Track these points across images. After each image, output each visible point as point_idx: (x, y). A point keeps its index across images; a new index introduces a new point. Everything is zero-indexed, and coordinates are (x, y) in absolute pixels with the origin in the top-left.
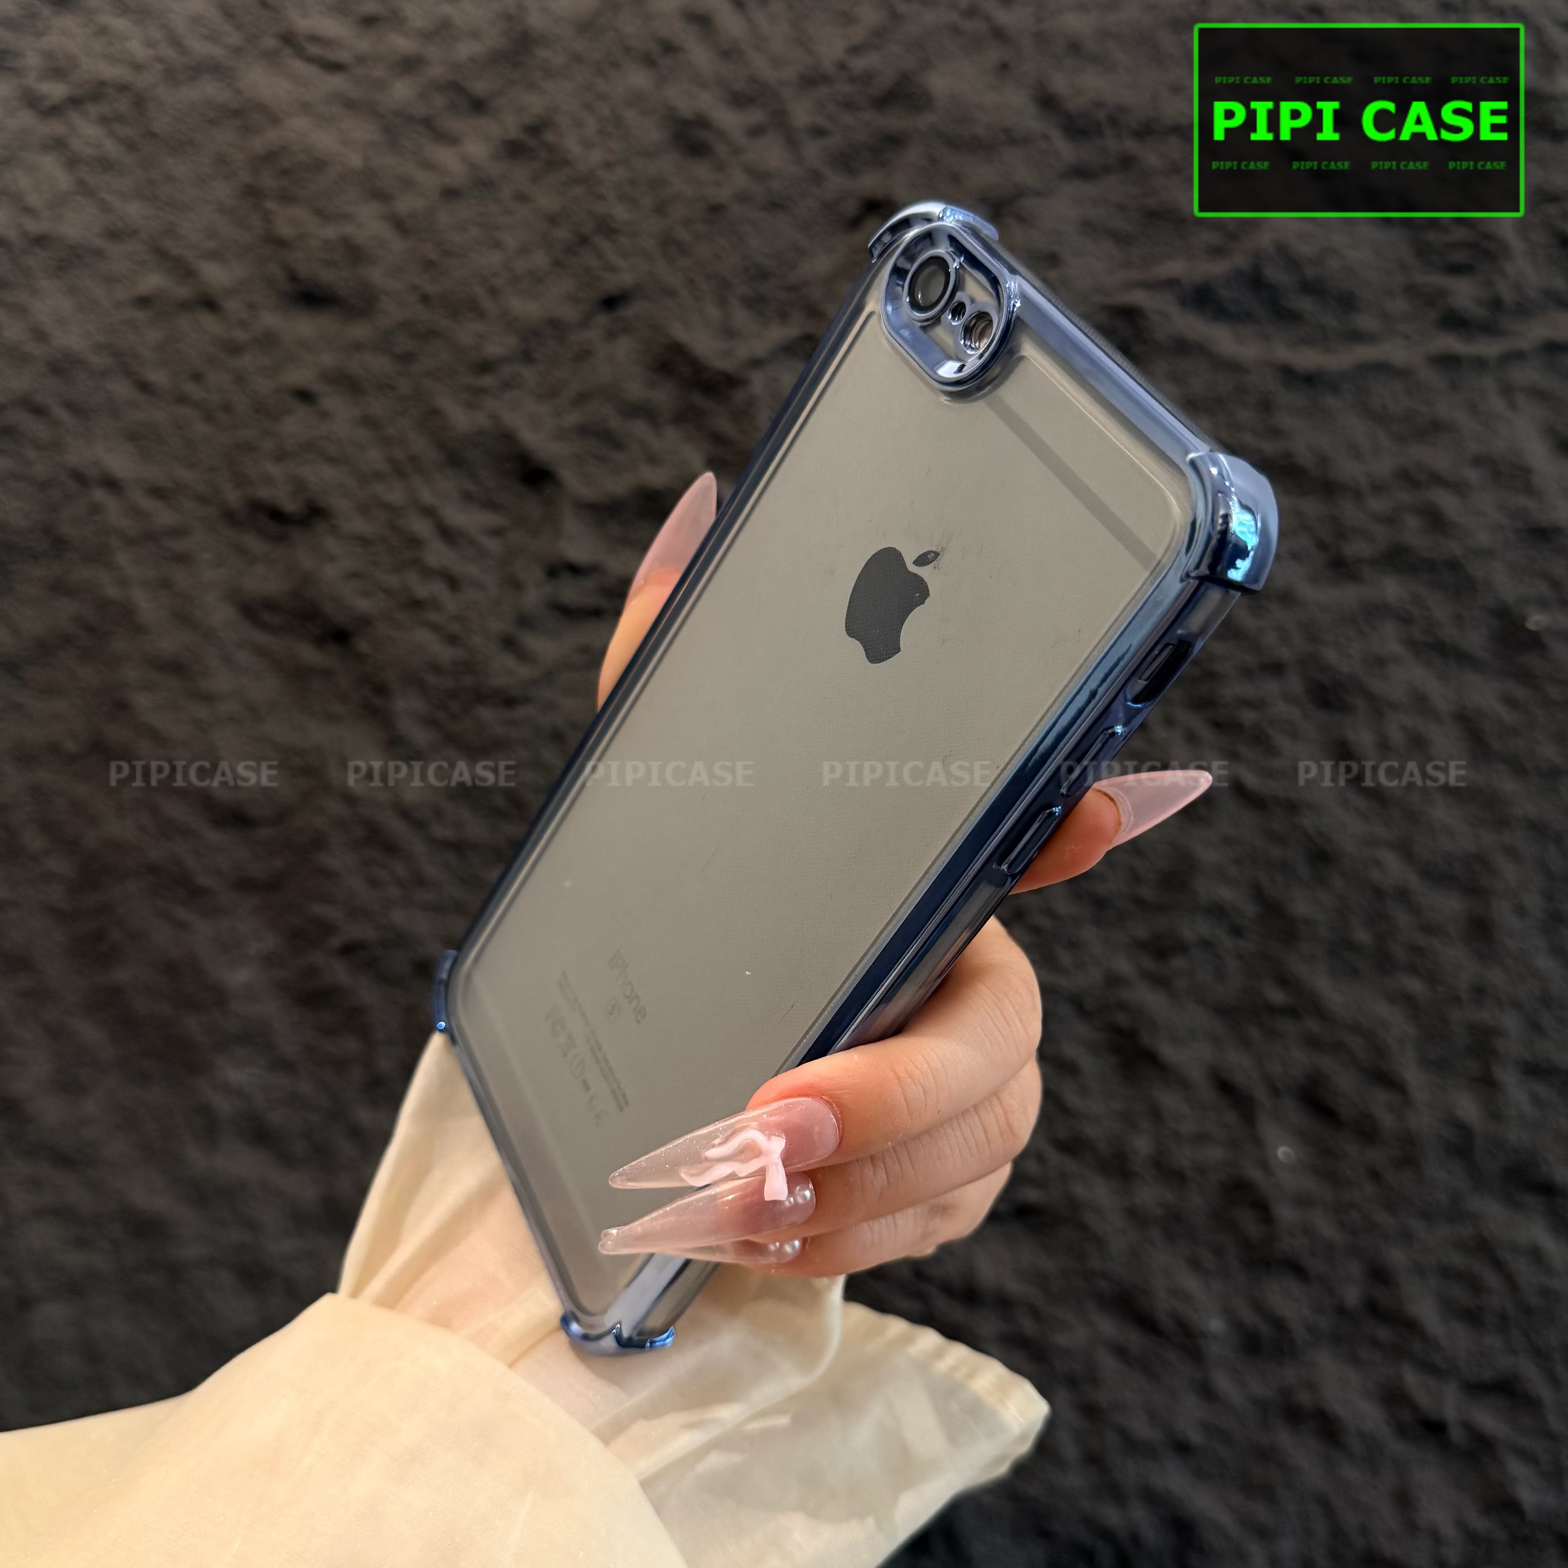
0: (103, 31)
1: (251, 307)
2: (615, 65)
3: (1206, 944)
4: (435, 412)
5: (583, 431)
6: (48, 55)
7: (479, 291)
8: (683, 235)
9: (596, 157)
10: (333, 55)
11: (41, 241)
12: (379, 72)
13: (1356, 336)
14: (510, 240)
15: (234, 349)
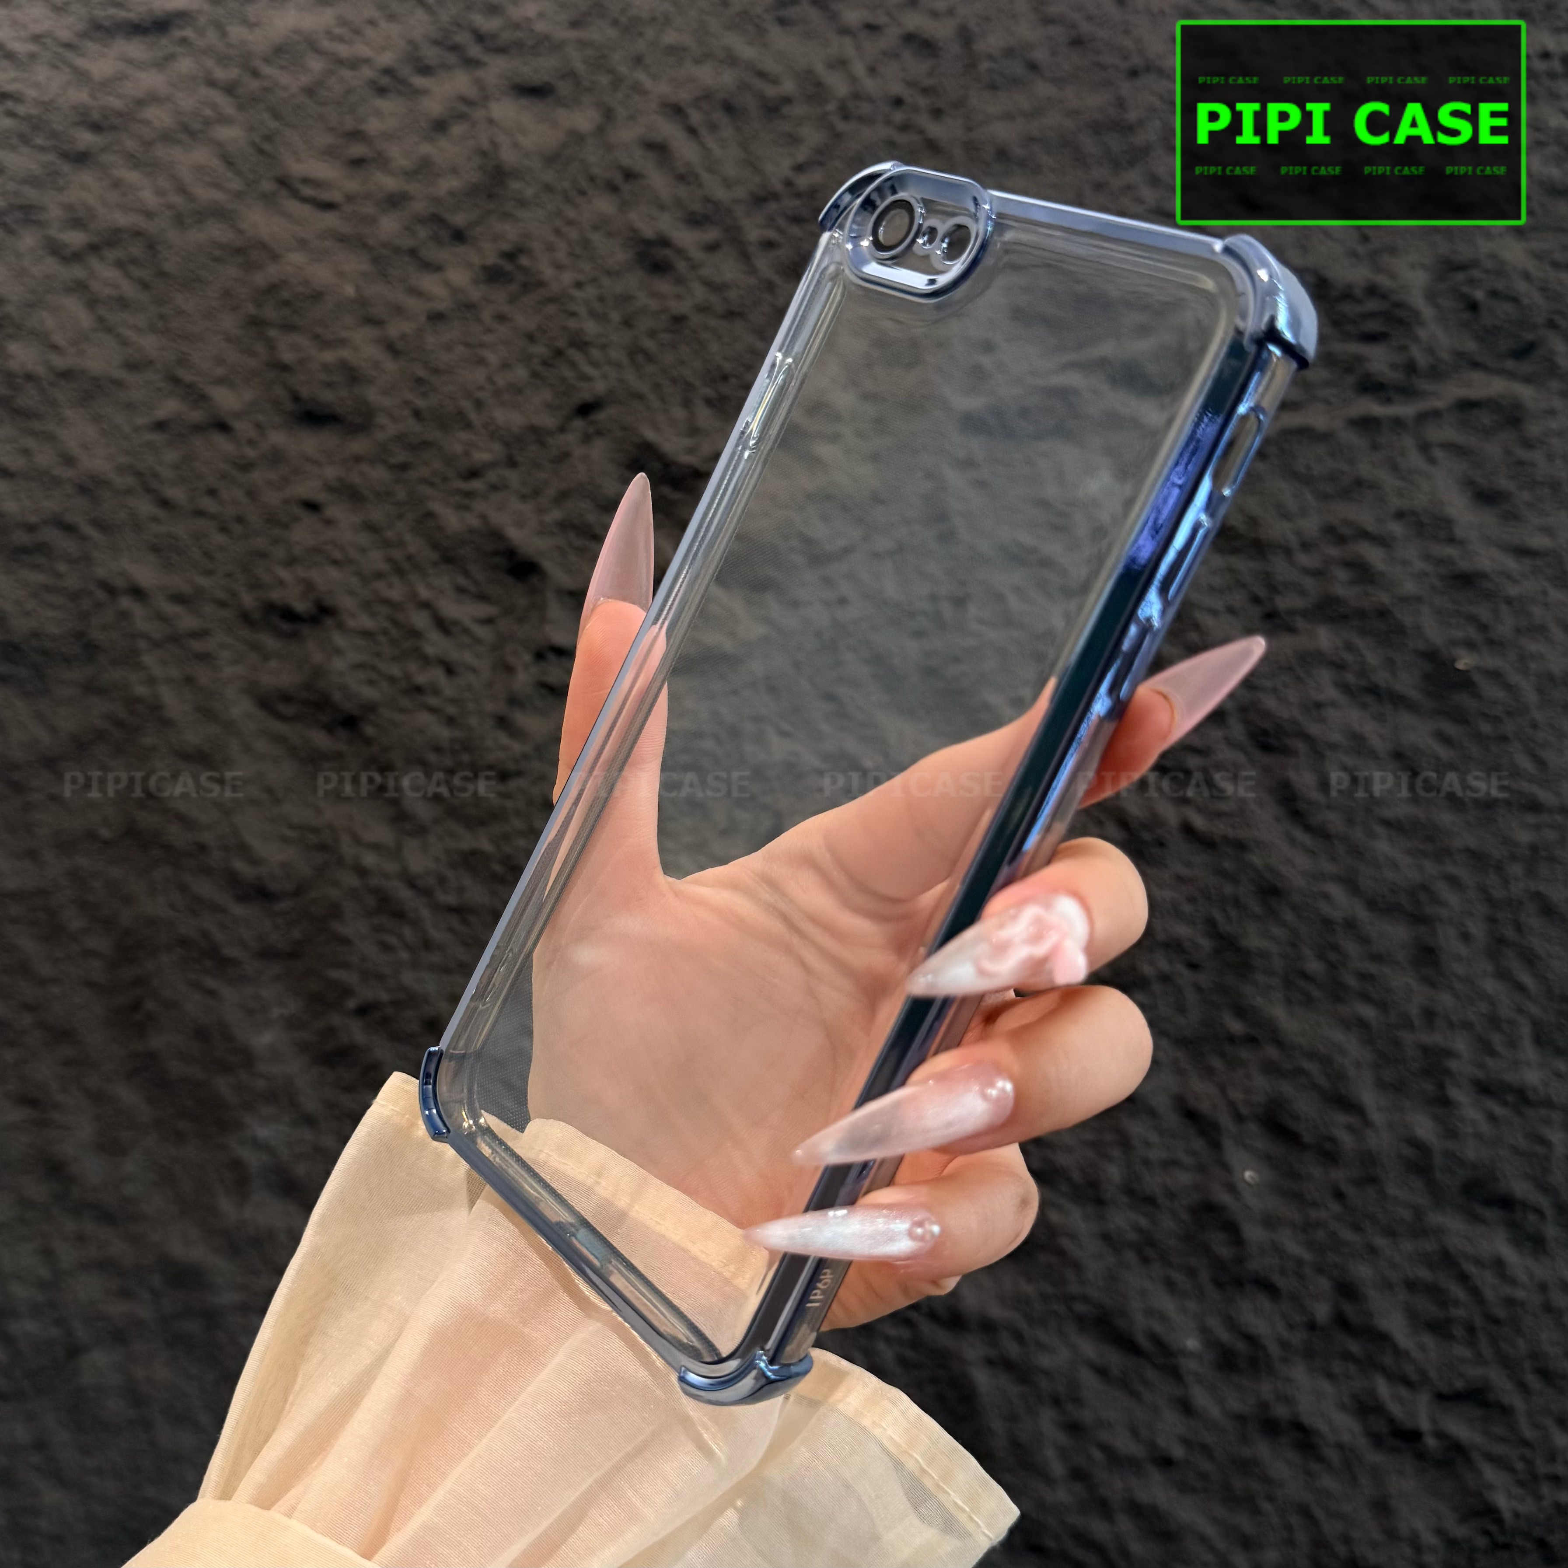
0: (117, 184)
1: (259, 426)
2: (582, 193)
3: (1165, 978)
4: (430, 515)
5: (564, 526)
6: (69, 208)
7: (466, 405)
8: (649, 344)
9: (567, 278)
10: (325, 196)
11: (67, 375)
12: (368, 209)
14: (493, 359)
15: (246, 467)
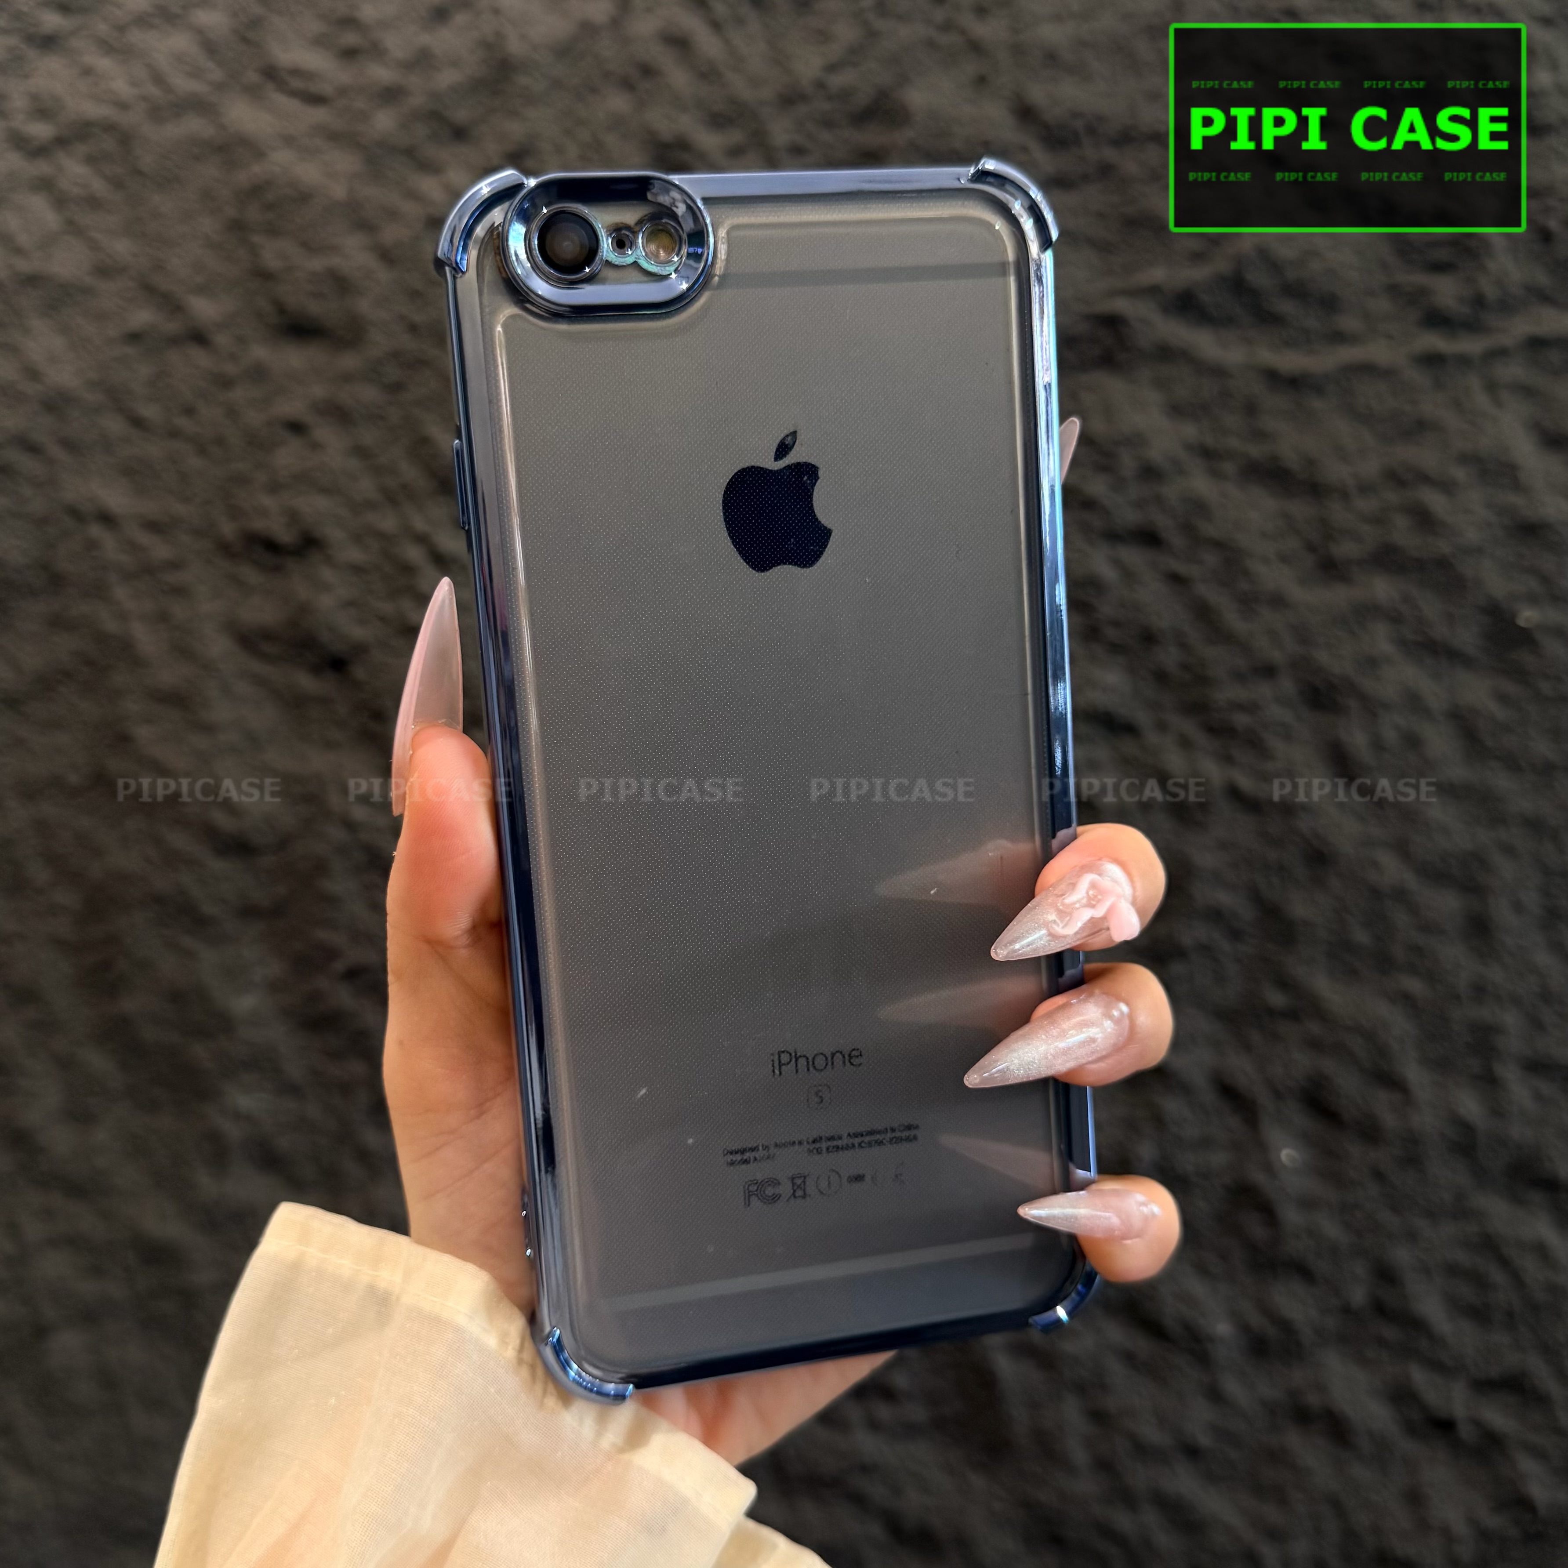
0: (88, 72)
1: (241, 340)
2: (595, 90)
3: (1205, 949)
6: (35, 97)
10: (315, 88)
11: (32, 280)
12: (360, 103)
13: (1339, 338)
15: (226, 383)
